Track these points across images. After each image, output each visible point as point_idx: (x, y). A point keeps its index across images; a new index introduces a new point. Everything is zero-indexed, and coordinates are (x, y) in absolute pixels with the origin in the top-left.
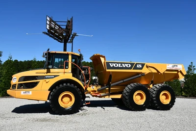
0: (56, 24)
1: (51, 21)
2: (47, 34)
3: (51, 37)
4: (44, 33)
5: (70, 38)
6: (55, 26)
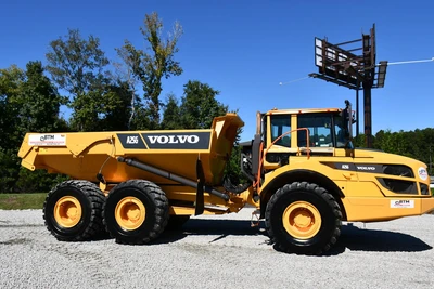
0: (339, 51)
1: (326, 45)
2: (318, 76)
3: (331, 80)
4: (311, 75)
5: (376, 77)
6: (337, 56)
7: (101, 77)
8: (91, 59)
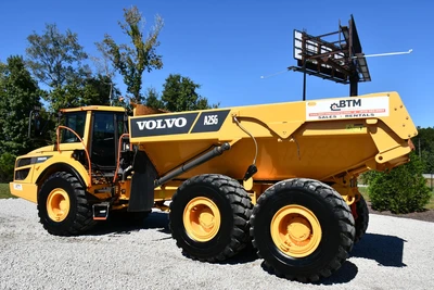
0: (321, 44)
1: (304, 38)
2: (298, 69)
3: (314, 74)
6: (320, 49)
7: (81, 71)
8: (69, 53)
